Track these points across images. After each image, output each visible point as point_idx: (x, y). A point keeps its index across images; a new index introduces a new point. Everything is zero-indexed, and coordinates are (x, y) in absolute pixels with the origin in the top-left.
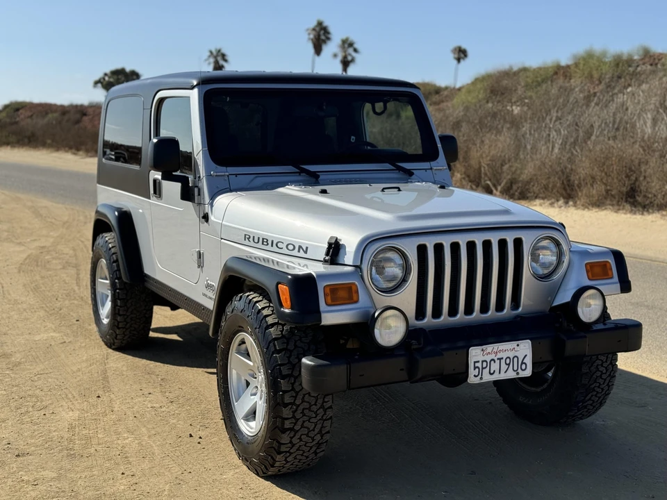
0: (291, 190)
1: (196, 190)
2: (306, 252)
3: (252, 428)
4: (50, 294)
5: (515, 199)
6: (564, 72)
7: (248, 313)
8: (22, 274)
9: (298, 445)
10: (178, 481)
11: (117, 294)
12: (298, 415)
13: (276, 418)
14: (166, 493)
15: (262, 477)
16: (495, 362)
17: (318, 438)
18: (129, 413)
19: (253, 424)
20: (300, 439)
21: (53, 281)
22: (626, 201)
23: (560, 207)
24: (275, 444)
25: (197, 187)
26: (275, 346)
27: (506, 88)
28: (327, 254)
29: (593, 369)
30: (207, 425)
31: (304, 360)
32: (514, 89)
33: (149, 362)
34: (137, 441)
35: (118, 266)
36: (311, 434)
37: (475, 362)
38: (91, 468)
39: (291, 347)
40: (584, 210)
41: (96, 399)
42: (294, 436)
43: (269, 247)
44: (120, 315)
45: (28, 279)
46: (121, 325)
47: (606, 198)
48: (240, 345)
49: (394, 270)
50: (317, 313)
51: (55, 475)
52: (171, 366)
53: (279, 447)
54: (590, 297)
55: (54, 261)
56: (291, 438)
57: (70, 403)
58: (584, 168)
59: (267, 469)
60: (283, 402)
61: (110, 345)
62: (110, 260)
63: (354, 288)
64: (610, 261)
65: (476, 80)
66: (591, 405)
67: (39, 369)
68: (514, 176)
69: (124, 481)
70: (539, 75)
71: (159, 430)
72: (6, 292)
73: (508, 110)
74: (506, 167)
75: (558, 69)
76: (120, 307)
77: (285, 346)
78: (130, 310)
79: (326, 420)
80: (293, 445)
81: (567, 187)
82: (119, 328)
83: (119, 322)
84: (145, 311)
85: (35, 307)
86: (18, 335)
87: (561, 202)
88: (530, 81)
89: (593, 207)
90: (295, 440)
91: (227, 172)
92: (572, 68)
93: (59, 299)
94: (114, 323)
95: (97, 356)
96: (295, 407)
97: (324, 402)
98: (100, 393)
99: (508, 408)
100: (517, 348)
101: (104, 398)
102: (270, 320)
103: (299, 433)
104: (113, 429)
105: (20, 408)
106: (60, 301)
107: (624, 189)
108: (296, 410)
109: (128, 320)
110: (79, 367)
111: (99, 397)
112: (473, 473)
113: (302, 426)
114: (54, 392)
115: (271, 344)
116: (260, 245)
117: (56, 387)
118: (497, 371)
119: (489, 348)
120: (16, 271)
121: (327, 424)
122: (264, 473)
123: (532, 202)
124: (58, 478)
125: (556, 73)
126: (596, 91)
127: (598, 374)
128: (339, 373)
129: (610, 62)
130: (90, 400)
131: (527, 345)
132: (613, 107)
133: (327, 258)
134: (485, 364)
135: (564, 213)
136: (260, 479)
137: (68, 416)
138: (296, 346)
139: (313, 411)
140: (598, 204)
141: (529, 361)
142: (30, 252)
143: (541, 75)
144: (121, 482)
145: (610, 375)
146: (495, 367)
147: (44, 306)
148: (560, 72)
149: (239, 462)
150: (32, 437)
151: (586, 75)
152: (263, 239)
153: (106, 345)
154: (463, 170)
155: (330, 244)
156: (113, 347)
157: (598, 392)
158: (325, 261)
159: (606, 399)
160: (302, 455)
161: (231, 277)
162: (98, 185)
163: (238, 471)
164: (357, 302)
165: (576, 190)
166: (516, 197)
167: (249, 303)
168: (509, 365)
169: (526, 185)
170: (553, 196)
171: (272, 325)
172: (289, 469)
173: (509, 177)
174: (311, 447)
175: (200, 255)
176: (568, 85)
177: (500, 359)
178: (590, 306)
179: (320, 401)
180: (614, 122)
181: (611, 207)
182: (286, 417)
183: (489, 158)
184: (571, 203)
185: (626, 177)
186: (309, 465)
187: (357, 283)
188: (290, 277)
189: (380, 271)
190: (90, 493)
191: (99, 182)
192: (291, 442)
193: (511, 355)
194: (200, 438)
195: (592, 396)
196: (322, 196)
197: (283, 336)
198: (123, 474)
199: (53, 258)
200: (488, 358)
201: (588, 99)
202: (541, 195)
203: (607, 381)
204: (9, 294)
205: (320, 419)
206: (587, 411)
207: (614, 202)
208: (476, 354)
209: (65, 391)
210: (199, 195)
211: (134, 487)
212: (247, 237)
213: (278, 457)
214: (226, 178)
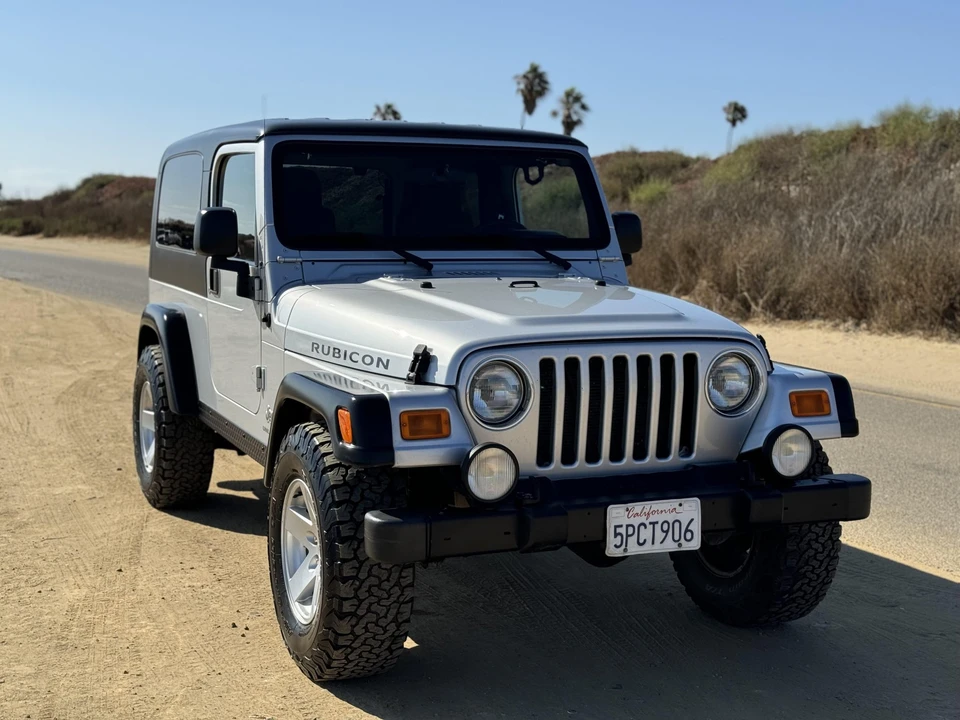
0: (386, 284)
1: (257, 282)
2: (386, 367)
3: (307, 614)
4: (90, 434)
5: (783, 319)
6: (865, 138)
7: (302, 450)
8: (60, 406)
9: (363, 637)
10: (199, 685)
11: (162, 430)
12: (362, 594)
13: (332, 598)
14: (178, 699)
15: (317, 683)
16: (646, 527)
17: (392, 628)
18: (156, 593)
19: (308, 608)
20: (367, 630)
21: (99, 416)
22: (942, 323)
23: (848, 331)
24: (331, 636)
25: (258, 277)
26: (333, 496)
27: (781, 161)
28: (412, 370)
29: (803, 545)
30: (260, 613)
31: (369, 516)
32: (793, 161)
33: (203, 526)
34: (157, 631)
35: (165, 391)
36: (383, 622)
37: (616, 527)
38: (85, 663)
39: (356, 498)
40: (880, 335)
41: (115, 572)
42: (357, 624)
43: (341, 361)
44: (166, 460)
45: (66, 413)
46: (167, 474)
47: (913, 319)
48: (295, 496)
49: (507, 394)
50: (389, 450)
51: (30, 671)
52: (233, 533)
53: (336, 639)
54: (791, 440)
55: (110, 391)
56: (353, 626)
57: (79, 578)
58: (883, 273)
59: (322, 671)
60: (341, 573)
61: (154, 503)
62: (155, 383)
63: (443, 417)
64: (826, 390)
65: (741, 148)
66: (803, 598)
67: (49, 532)
68: (782, 286)
69: (125, 683)
70: (829, 142)
71: (192, 617)
72: (31, 430)
73: (782, 191)
74: (771, 273)
75: (858, 133)
76: (167, 448)
77: (347, 496)
78: (180, 453)
79: (403, 603)
80: (357, 637)
81: (858, 302)
82: (164, 479)
83: (164, 470)
84: (201, 456)
85: (66, 450)
86: (32, 487)
87: (850, 323)
88: (817, 150)
89: (894, 331)
90: (359, 630)
91: (300, 257)
92: (878, 131)
93: (101, 441)
94: (158, 470)
95: (135, 517)
96: (358, 583)
97: (400, 577)
98: (124, 565)
99: (693, 603)
100: (679, 509)
101: (128, 573)
102: (329, 461)
103: (365, 621)
104: (127, 614)
105: (9, 582)
106: (102, 443)
107: (941, 307)
108: (360, 587)
109: (177, 467)
110: (106, 531)
111: (120, 570)
112: (619, 687)
113: (369, 610)
114: (61, 563)
115: (329, 494)
116: (330, 358)
117: (66, 556)
118: (649, 541)
119: (638, 507)
120: (53, 402)
121: (406, 608)
122: (319, 677)
123: (806, 323)
124: (36, 676)
125: (854, 139)
126: (910, 165)
127: (812, 552)
128: (415, 534)
129: (933, 123)
130: (108, 575)
131: (694, 504)
132: (931, 188)
133: (412, 375)
134: (630, 530)
135: (851, 339)
136: (315, 685)
137: (71, 594)
138: (363, 498)
139: (385, 590)
140: (902, 326)
141: (696, 527)
142: (79, 377)
143: (833, 142)
144: (120, 683)
145: (828, 555)
146: (646, 534)
147: (78, 449)
148: (860, 137)
149: (291, 662)
150: (14, 621)
151: (897, 141)
152: (334, 349)
153: (150, 502)
154: (711, 275)
155: (416, 356)
156: (158, 505)
157: (811, 580)
158: (409, 379)
159: (826, 589)
160: (370, 652)
161: (288, 401)
162: (150, 279)
163: (287, 673)
164: (447, 436)
165: (871, 308)
166: (785, 316)
167: (305, 437)
168: (667, 532)
169: (799, 298)
170: (838, 314)
171: (332, 467)
172: (353, 672)
173: (776, 286)
174: (383, 642)
175: (260, 374)
176: (871, 156)
177: (653, 524)
178: (790, 452)
179: (395, 575)
180: (933, 210)
181: (921, 333)
182: (344, 596)
183: (746, 259)
184: (864, 325)
185: (944, 289)
186: (382, 667)
187: (448, 410)
188: (354, 399)
189: (487, 394)
190: (72, 696)
191: (152, 275)
192: (352, 633)
193: (670, 518)
194: (247, 629)
195: (803, 584)
196: (424, 292)
197: (346, 483)
198: (126, 672)
199: (109, 386)
200: (636, 522)
201: (898, 176)
202: (821, 314)
203: (825, 564)
204: (35, 433)
205: (395, 602)
206: (797, 607)
207: (926, 325)
208: (617, 515)
209: (77, 562)
210: (261, 288)
211: (136, 690)
212: (315, 346)
213: (336, 654)
214: (299, 266)
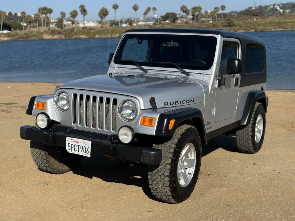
16: (76, 146)
37: (68, 144)
63: (45, 104)
100: (85, 143)
118: (77, 150)
131: (89, 143)
141: (90, 150)
164: (44, 110)
168: (82, 149)
177: (79, 146)
193: (83, 145)
200: (74, 144)
208: (69, 140)
